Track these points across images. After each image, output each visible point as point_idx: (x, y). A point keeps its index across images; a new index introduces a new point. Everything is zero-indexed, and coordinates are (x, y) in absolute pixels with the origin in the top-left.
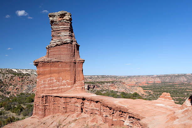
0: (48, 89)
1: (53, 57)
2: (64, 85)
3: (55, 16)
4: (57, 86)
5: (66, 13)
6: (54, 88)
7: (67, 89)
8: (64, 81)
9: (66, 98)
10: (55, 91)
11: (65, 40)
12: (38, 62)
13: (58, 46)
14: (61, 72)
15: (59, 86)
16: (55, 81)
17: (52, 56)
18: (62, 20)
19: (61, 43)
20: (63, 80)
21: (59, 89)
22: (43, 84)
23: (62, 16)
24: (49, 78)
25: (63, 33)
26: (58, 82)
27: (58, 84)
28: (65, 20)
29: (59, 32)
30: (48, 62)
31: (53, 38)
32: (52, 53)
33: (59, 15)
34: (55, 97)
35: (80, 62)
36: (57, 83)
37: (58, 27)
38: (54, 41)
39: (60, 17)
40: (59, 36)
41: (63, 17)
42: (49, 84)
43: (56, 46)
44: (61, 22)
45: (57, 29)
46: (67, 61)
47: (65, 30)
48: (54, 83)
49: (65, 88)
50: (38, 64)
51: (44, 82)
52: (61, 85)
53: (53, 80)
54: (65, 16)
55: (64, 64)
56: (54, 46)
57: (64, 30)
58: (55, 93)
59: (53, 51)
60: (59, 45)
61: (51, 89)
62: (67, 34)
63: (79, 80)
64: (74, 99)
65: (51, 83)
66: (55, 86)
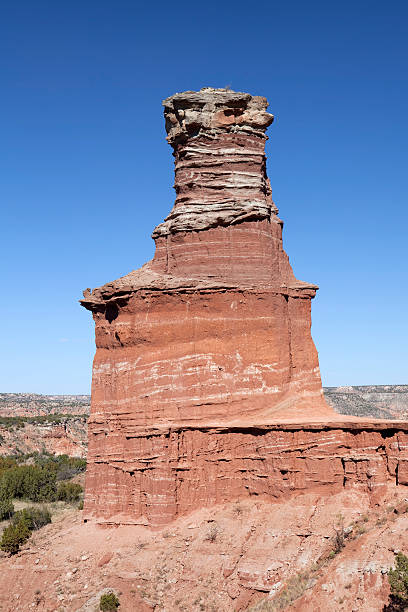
0: (182, 400)
1: (198, 271)
2: (254, 384)
3: (202, 105)
4: (222, 390)
5: (249, 99)
6: (211, 398)
7: (267, 402)
8: (252, 370)
9: (293, 431)
10: (213, 410)
11: (250, 205)
12: (129, 293)
13: (220, 229)
14: (241, 331)
15: (231, 390)
16: (214, 367)
17: (193, 267)
18: (234, 124)
19: (235, 216)
20: (246, 363)
21: (230, 401)
22: (160, 382)
23: (237, 107)
24: (188, 357)
25: (238, 178)
26: (229, 371)
27: (229, 382)
28: (248, 124)
29: (218, 171)
30: (184, 292)
31: (190, 195)
32: (189, 257)
33: (224, 101)
34: (224, 432)
35: (301, 294)
36: (226, 376)
37: (215, 152)
38: (197, 208)
39: (227, 113)
40: (220, 188)
41: (238, 113)
42: (185, 380)
43: (214, 226)
44: (228, 131)
45: (210, 160)
46: (261, 288)
47: (244, 164)
48: (209, 375)
49: (257, 397)
50: (128, 299)
51: (159, 373)
52: (240, 385)
53: (202, 364)
54: (246, 108)
55: (252, 301)
56: (205, 226)
57: (243, 166)
58: (212, 417)
59: (195, 248)
60: (226, 225)
61: (196, 399)
62: (254, 180)
63: (304, 367)
64: (333, 435)
65: (195, 378)
66: (214, 391)
